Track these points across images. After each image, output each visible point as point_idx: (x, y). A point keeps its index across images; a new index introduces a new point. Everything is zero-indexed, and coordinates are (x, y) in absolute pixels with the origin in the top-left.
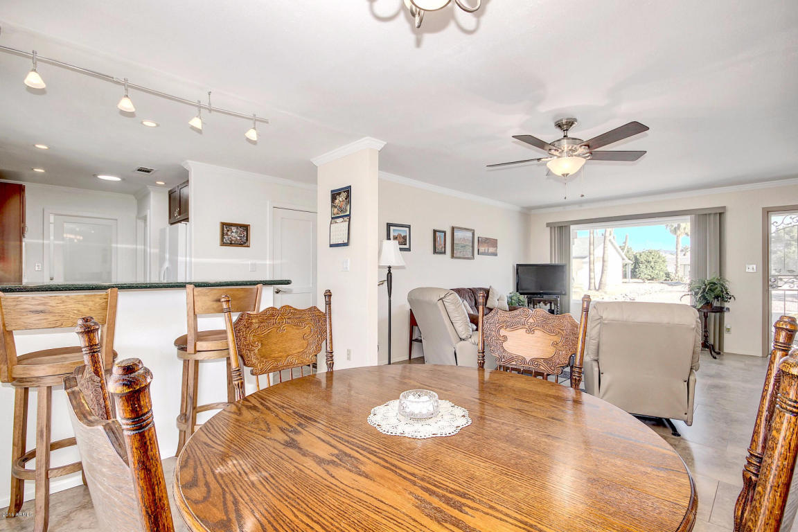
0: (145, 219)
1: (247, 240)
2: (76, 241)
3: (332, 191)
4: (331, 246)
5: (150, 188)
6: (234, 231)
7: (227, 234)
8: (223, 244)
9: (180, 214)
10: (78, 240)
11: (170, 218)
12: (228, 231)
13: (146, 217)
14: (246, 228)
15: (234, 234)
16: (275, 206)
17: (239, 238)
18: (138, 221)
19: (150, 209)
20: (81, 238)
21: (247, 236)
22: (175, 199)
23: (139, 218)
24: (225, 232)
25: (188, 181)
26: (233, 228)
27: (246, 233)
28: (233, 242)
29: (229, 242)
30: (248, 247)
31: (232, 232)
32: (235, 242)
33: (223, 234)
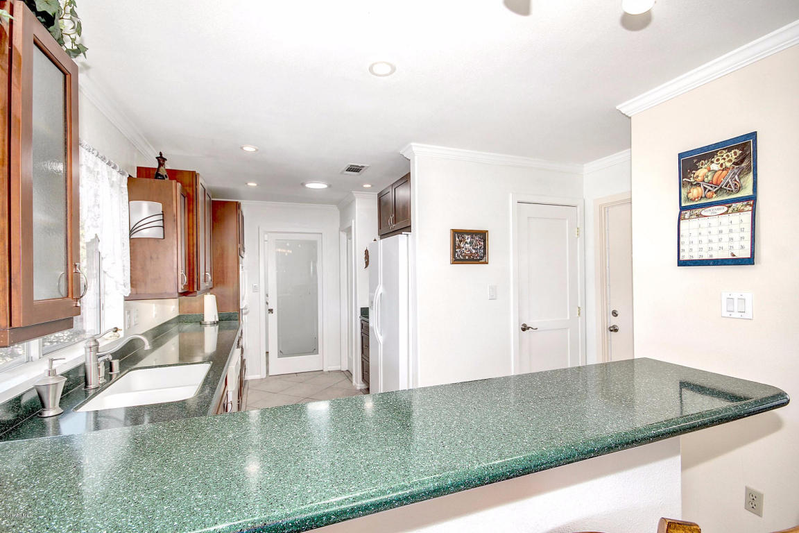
0: (349, 231)
1: (485, 253)
2: (286, 254)
3: (680, 155)
4: (682, 263)
5: (355, 193)
6: (468, 241)
7: (459, 247)
8: (456, 260)
9: (395, 221)
10: (289, 254)
11: (380, 228)
12: (461, 241)
13: (350, 228)
14: (483, 235)
15: (467, 247)
16: (521, 200)
17: (474, 251)
18: (341, 233)
19: (355, 219)
20: (291, 252)
21: (485, 248)
22: (387, 203)
23: (342, 231)
24: (457, 243)
25: (409, 175)
26: (467, 237)
27: (482, 243)
28: (467, 258)
29: (462, 258)
30: (486, 263)
31: (466, 243)
32: (469, 257)
33: (455, 247)
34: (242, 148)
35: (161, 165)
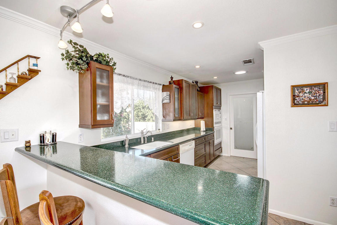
1: (324, 99)
6: (307, 91)
7: (299, 96)
8: (295, 105)
12: (300, 92)
14: (322, 86)
15: (306, 96)
21: (324, 95)
24: (296, 94)
26: (305, 89)
27: (322, 92)
28: (306, 102)
29: (301, 103)
30: (326, 105)
31: (306, 93)
32: (309, 102)
33: (294, 97)
34: (195, 67)
35: (172, 79)
